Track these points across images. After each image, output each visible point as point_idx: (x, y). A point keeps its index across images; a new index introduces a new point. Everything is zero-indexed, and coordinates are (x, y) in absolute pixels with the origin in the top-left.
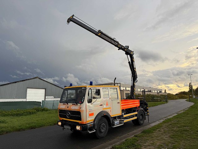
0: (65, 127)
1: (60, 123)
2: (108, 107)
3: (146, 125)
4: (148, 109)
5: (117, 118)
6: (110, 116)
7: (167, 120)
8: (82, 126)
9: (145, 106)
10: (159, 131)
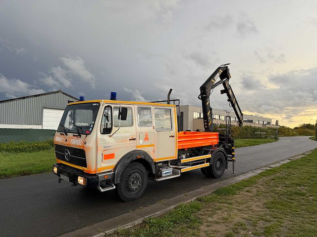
0: (62, 176)
1: (55, 170)
2: (147, 143)
3: (227, 178)
4: (233, 151)
5: (169, 164)
6: (152, 160)
7: (269, 170)
9: (230, 145)
10: (247, 191)
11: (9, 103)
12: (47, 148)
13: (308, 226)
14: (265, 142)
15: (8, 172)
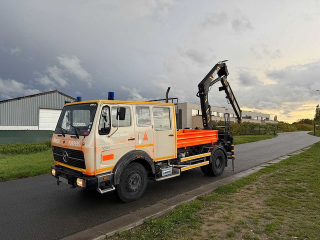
0: (61, 179)
1: (54, 172)
3: (227, 176)
4: (232, 148)
5: (169, 163)
6: (152, 160)
7: (269, 167)
8: (87, 180)
9: (229, 142)
10: (247, 189)
11: (4, 103)
12: (45, 150)
13: (308, 223)
14: (264, 139)
15: (5, 175)
